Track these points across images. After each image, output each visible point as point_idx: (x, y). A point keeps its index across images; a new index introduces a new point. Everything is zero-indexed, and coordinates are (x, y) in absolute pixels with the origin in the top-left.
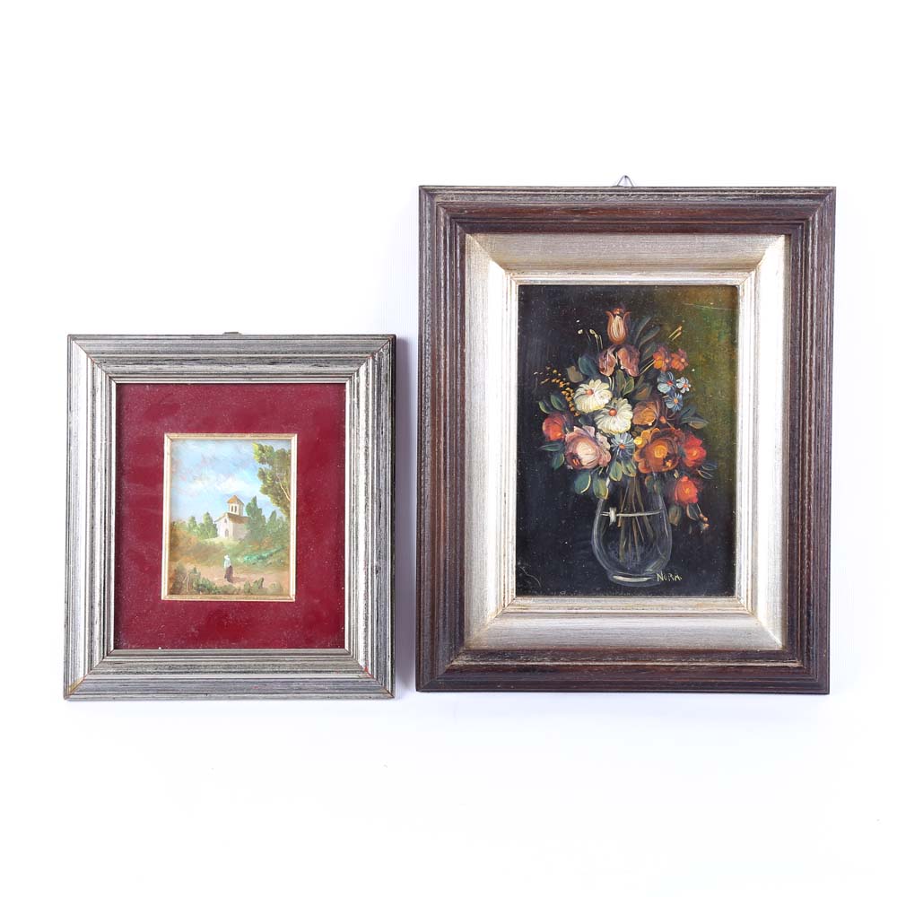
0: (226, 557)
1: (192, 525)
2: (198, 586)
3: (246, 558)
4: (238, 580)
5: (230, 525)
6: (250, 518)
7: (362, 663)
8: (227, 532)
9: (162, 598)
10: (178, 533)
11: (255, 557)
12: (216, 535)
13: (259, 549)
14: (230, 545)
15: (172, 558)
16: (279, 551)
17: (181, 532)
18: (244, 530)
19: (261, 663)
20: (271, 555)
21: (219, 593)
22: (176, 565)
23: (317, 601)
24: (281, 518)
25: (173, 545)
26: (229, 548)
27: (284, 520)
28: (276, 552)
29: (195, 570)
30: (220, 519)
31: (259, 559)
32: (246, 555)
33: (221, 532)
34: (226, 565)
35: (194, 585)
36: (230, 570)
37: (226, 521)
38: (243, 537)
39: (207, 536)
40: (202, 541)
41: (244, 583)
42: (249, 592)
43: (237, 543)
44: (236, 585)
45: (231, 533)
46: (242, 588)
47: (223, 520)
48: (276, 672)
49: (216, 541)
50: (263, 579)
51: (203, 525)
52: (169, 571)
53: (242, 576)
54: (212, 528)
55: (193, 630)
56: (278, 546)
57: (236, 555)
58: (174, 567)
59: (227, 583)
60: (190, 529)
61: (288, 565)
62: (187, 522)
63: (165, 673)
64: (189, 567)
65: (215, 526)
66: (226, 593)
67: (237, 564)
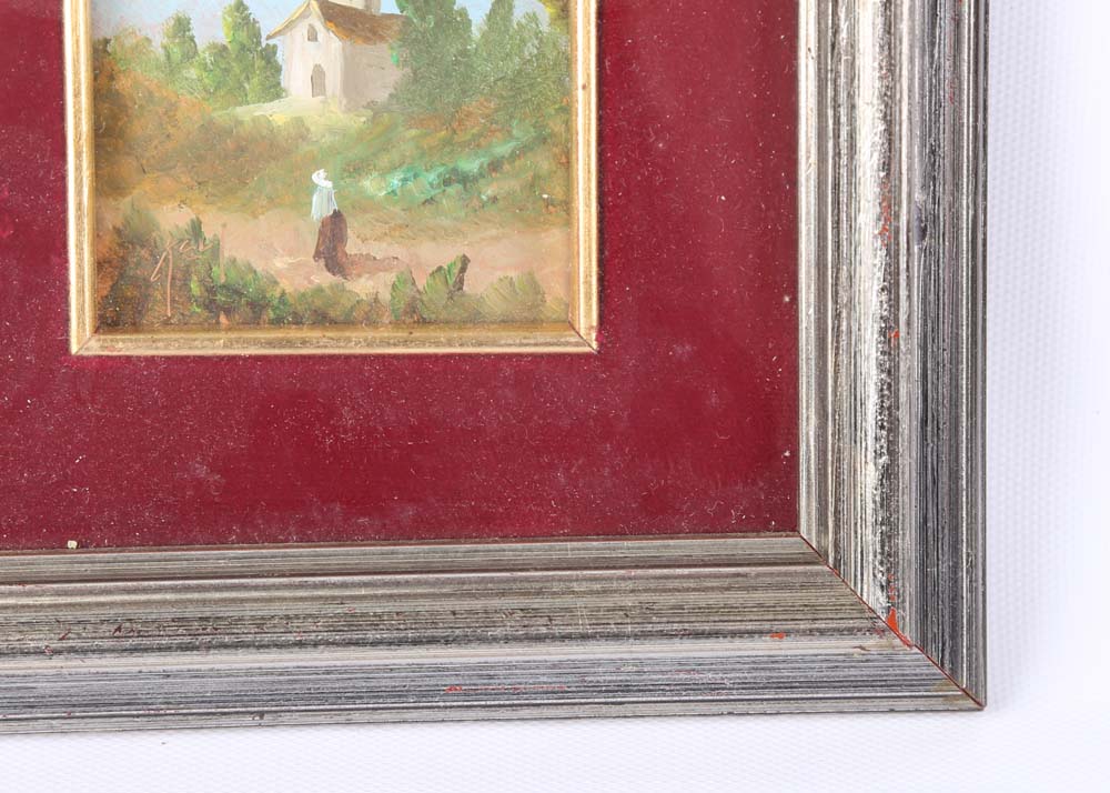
0: (320, 178)
1: (176, 53)
2: (211, 290)
3: (395, 181)
4: (372, 265)
5: (330, 49)
6: (407, 22)
7: (875, 598)
8: (318, 79)
9: (74, 349)
10: (123, 84)
11: (432, 177)
12: (273, 90)
13: (447, 142)
14: (331, 131)
15: (107, 185)
16: (524, 150)
17: (136, 80)
18: (387, 69)
19: (478, 604)
20: (495, 166)
21: (298, 321)
22: (120, 210)
23: (683, 350)
24: (533, 18)
25: (107, 135)
26: (327, 140)
27: (545, 28)
28: (513, 157)
29: (196, 229)
30: (289, 26)
31: (447, 183)
32: (393, 168)
33: (296, 76)
34: (320, 208)
35: (195, 288)
36: (334, 228)
37: (313, 37)
38: (382, 96)
39: (238, 95)
40: (221, 116)
41: (391, 277)
42: (414, 315)
43: (358, 121)
44: (363, 287)
45: (334, 80)
46: (385, 296)
47: (301, 31)
48: (540, 639)
49: (277, 113)
50: (465, 261)
51: (221, 51)
52: (97, 236)
53: (379, 250)
54: (259, 63)
55: (202, 471)
56: (522, 132)
57: (356, 169)
58: (112, 220)
59: (323, 278)
60: (171, 68)
61: (567, 205)
62: (159, 41)
63: (101, 651)
64: (171, 219)
65: (269, 55)
66: (322, 319)
67: (365, 205)
